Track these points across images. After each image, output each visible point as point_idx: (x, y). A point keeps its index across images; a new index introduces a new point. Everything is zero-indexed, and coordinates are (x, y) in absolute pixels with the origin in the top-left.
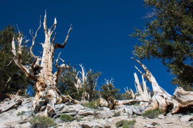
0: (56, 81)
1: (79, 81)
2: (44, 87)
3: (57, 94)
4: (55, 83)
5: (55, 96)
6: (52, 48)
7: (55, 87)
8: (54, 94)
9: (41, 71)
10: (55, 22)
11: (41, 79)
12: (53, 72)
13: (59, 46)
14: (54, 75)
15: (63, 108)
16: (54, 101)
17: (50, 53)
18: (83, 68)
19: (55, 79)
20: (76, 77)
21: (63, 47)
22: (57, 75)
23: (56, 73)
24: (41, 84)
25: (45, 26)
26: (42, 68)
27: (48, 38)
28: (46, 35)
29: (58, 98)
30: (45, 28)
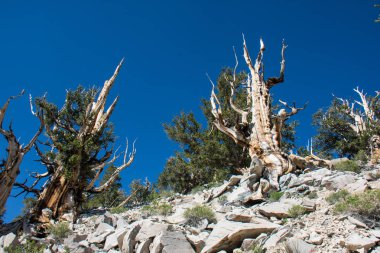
0: (278, 139)
1: (358, 119)
2: (260, 153)
3: (283, 159)
4: (276, 143)
5: (279, 163)
6: (264, 89)
7: (278, 148)
8: (277, 160)
9: (253, 130)
10: (262, 45)
11: (253, 143)
12: (271, 127)
13: (275, 81)
14: (273, 131)
15: (290, 179)
16: (279, 170)
17: (263, 98)
18: (361, 94)
19: (274, 137)
20: (352, 114)
21: (281, 80)
22: (277, 130)
23: (274, 127)
24: (255, 149)
25: (246, 58)
26: (253, 125)
27: (255, 76)
28: (252, 72)
29: (285, 165)
30: (248, 62)
